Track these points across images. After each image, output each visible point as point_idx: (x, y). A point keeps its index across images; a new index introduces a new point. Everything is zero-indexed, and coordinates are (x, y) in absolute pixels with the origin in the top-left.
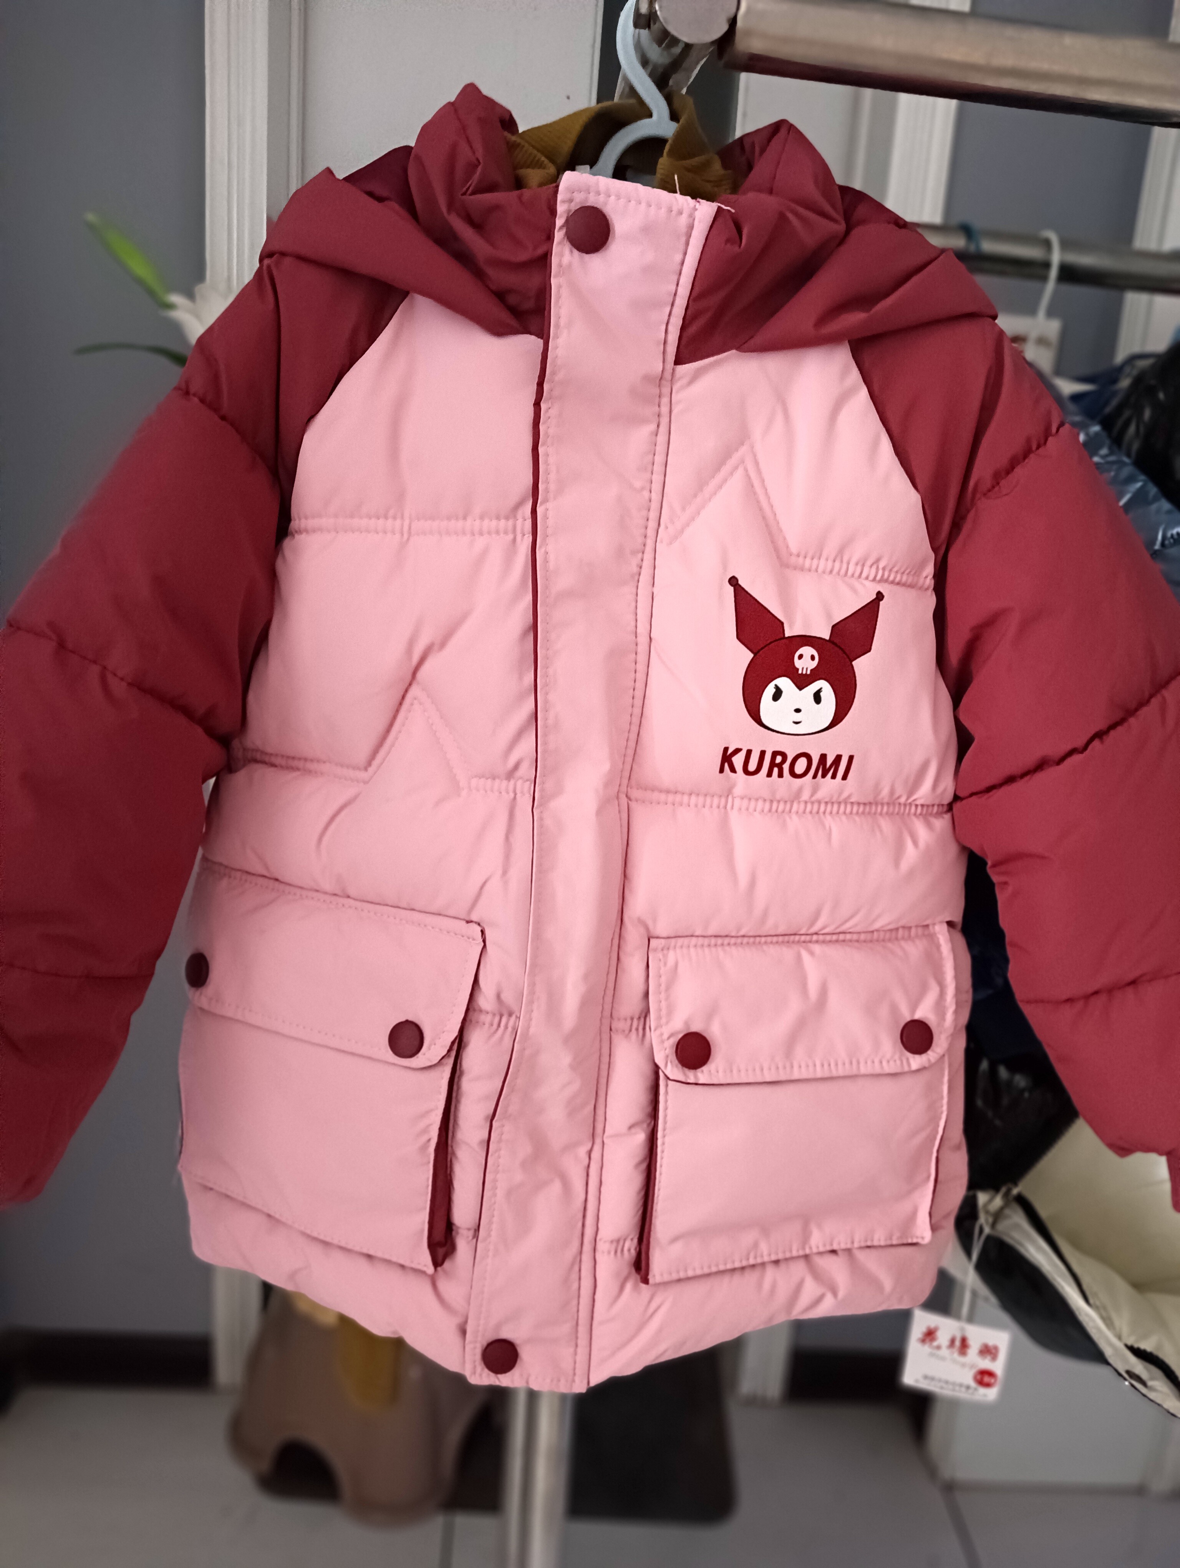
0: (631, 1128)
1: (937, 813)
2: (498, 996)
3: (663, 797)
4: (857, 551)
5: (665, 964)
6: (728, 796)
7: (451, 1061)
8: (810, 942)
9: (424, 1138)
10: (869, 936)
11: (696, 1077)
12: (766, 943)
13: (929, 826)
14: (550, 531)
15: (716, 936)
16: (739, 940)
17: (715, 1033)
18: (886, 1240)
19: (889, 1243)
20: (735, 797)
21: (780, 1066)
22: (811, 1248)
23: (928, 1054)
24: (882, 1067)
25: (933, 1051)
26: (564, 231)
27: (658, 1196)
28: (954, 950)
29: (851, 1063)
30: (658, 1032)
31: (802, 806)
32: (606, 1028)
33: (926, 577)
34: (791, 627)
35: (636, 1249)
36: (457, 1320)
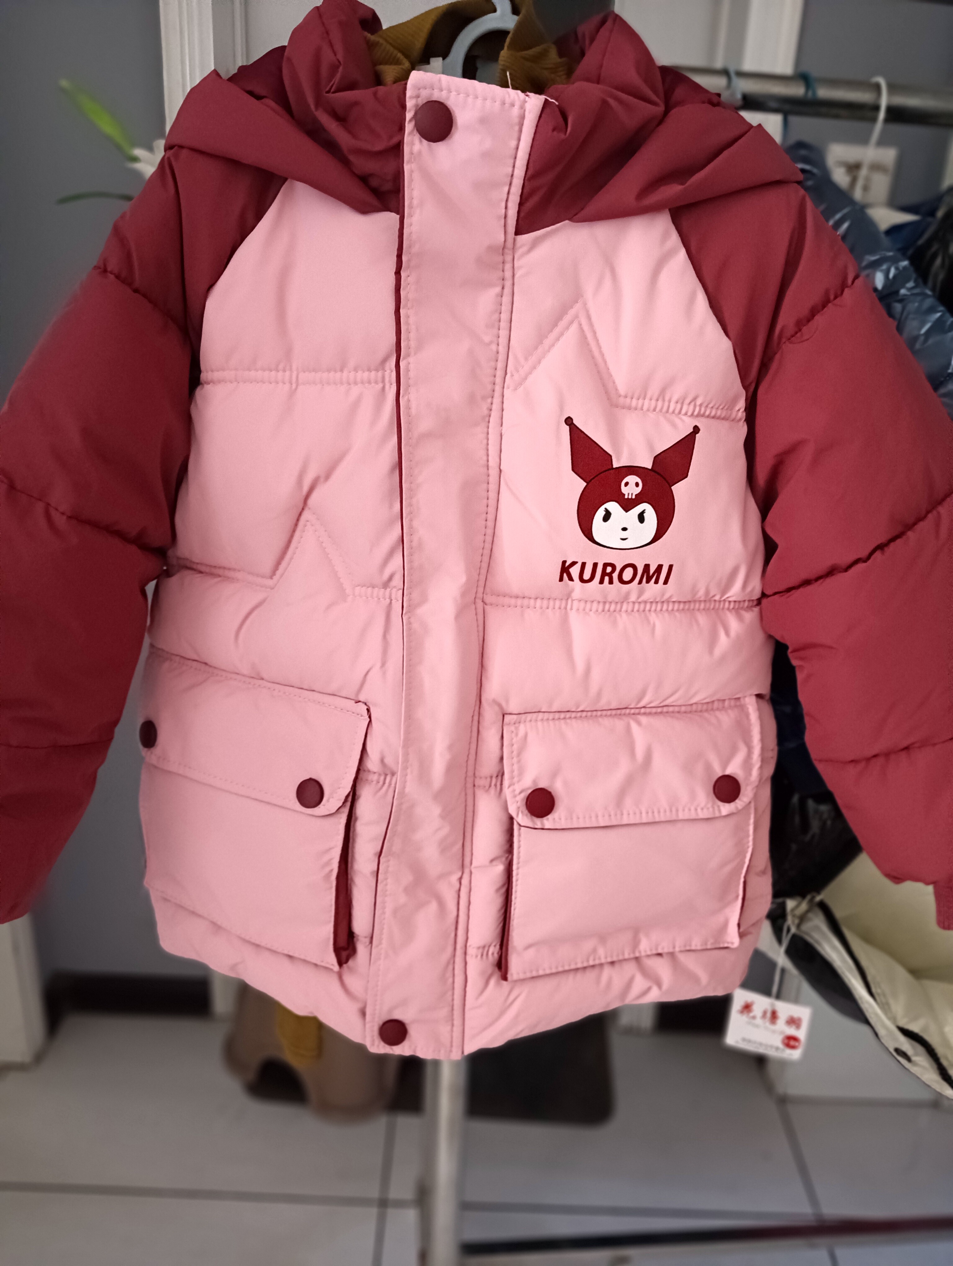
0: (492, 861)
1: (747, 607)
2: (382, 761)
3: (513, 601)
4: (676, 392)
5: (517, 735)
6: (567, 599)
7: (346, 811)
8: (639, 714)
9: (327, 869)
10: (689, 708)
11: (542, 824)
12: (601, 715)
13: (740, 618)
14: (411, 382)
15: (559, 712)
16: (579, 714)
17: (558, 788)
18: (702, 945)
19: (704, 947)
20: (574, 600)
21: (612, 813)
22: (640, 952)
23: (736, 803)
24: (697, 814)
25: (740, 799)
26: (413, 123)
27: (514, 914)
28: (761, 718)
29: (671, 811)
30: (511, 789)
31: (631, 605)
32: (470, 785)
33: (739, 410)
34: (618, 460)
35: (498, 953)
36: (359, 1005)
